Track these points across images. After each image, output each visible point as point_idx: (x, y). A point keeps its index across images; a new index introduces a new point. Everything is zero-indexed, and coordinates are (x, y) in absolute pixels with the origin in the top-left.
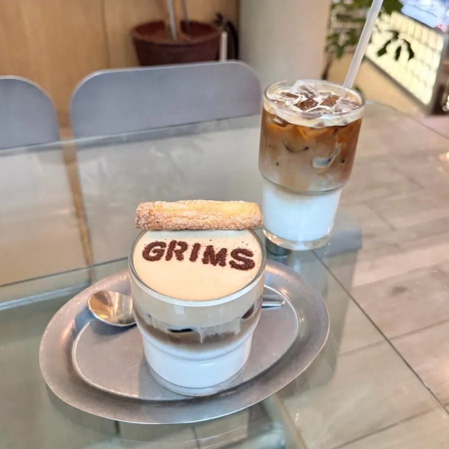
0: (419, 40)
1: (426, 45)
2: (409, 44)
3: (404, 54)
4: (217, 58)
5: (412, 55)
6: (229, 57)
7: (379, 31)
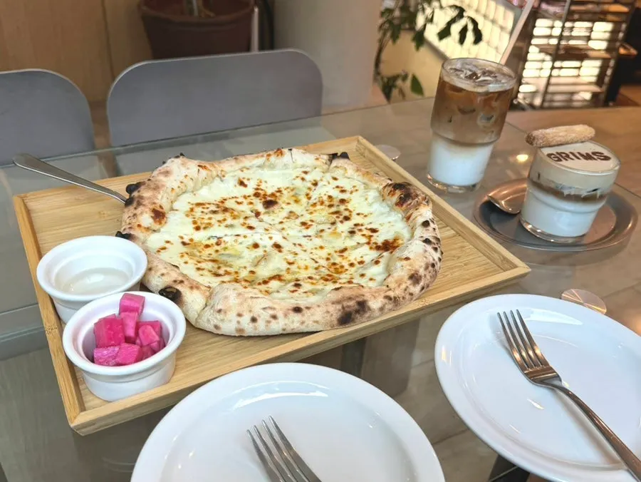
0: (485, 16)
1: (493, 22)
2: (475, 23)
3: (470, 36)
4: (248, 49)
5: (478, 37)
6: (262, 48)
7: (441, 7)
